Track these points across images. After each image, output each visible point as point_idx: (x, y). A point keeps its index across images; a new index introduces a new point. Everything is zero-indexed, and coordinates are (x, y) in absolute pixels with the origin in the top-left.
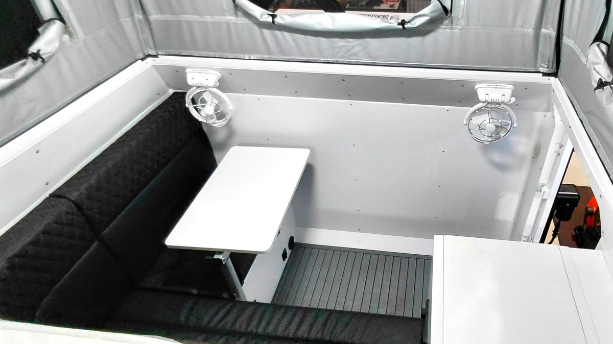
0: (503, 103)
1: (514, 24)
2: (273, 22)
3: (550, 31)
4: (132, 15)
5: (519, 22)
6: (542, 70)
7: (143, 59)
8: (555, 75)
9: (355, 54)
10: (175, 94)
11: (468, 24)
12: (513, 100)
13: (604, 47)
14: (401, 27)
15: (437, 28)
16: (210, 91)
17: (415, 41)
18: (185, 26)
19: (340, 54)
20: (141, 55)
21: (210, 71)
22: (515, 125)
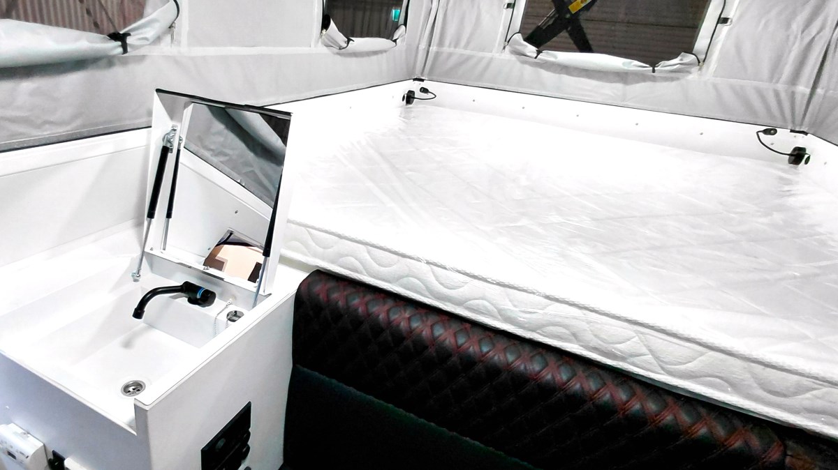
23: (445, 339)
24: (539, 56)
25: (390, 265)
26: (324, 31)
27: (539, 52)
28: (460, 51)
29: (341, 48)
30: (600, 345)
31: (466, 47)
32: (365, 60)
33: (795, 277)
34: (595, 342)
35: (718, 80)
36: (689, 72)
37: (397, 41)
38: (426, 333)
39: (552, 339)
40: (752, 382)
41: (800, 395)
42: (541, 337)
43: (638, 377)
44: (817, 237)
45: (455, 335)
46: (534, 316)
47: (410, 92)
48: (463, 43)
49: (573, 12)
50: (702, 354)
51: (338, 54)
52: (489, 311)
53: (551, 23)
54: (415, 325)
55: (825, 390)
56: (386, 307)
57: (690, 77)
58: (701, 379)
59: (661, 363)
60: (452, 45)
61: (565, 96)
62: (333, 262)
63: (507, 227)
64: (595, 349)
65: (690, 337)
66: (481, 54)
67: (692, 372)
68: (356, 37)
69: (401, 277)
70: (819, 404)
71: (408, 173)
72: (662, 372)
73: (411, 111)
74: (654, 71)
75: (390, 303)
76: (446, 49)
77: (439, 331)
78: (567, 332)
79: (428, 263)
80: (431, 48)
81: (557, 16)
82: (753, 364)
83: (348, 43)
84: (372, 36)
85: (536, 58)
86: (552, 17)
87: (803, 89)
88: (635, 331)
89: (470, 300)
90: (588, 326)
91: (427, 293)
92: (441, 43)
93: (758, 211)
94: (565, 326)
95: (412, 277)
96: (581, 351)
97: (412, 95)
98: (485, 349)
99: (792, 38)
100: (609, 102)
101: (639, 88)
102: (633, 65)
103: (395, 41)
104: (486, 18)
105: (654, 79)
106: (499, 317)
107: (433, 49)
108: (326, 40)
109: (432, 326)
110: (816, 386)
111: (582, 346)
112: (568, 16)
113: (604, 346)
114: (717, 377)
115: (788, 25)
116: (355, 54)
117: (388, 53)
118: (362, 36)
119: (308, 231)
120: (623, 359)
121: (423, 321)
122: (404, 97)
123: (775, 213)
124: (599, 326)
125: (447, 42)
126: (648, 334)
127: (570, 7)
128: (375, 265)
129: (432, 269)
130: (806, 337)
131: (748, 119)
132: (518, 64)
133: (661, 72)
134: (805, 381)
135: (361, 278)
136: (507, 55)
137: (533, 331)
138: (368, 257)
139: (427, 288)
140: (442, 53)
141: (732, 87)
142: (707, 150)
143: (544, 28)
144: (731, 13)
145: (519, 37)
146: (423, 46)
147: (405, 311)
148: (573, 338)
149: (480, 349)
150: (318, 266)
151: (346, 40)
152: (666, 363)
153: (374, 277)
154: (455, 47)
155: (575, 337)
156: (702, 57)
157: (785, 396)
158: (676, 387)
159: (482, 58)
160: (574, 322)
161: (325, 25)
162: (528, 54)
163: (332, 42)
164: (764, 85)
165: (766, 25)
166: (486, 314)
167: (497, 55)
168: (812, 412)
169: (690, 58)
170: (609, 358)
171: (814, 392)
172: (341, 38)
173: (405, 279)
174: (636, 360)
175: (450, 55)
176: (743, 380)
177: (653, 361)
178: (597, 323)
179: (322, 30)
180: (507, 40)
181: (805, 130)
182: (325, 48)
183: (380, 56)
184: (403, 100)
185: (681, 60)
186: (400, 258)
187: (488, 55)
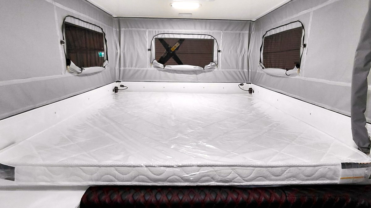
23: (163, 200)
24: (165, 68)
25: (129, 173)
26: (68, 67)
27: (164, 66)
28: (133, 68)
29: (78, 73)
30: (222, 179)
31: (136, 66)
32: (92, 77)
33: (266, 132)
34: (220, 178)
35: (223, 70)
36: (214, 68)
37: (105, 67)
38: (153, 200)
39: (205, 183)
40: (269, 174)
41: (283, 173)
42: (201, 183)
43: (238, 187)
44: (265, 117)
45: (166, 196)
46: (195, 176)
47: (115, 87)
48: (134, 65)
49: (173, 51)
50: (254, 170)
51: (78, 76)
52: (177, 180)
53: (165, 55)
54: (147, 198)
55: (289, 169)
56: (131, 195)
57: (215, 70)
58: (256, 179)
59: (243, 178)
60: (130, 66)
61: (177, 81)
62: (97, 180)
63: (174, 139)
64: (221, 181)
65: (248, 165)
66: (142, 69)
67: (253, 178)
68: (85, 67)
69: (135, 177)
70: (289, 174)
71: (125, 125)
72: (244, 181)
73: (118, 96)
74: (204, 69)
75: (133, 191)
76: (127, 68)
77: (159, 197)
78: (210, 178)
79: (146, 166)
80: (121, 68)
81: (167, 52)
82: (268, 168)
83: (82, 71)
84: (93, 66)
85: (164, 68)
86: (166, 53)
87: (246, 70)
88: (232, 169)
89: (169, 178)
90: (216, 173)
91: (149, 181)
92: (125, 66)
93: (248, 111)
94: (208, 176)
95: (141, 175)
96: (216, 184)
97: (117, 88)
98: (181, 198)
99: (238, 55)
100: (193, 81)
101: (201, 75)
102: (197, 68)
103: (104, 67)
104: (141, 55)
105: (205, 72)
106: (183, 181)
107: (122, 68)
108: (70, 70)
109: (155, 196)
110: (286, 169)
111: (216, 182)
112: (171, 52)
113: (223, 179)
114: (260, 177)
115: (237, 52)
116: (86, 75)
117: (102, 72)
118: (88, 66)
119: (80, 168)
120: (231, 181)
121: (150, 195)
122: (113, 90)
123: (252, 111)
124: (219, 171)
125: (127, 65)
126: (236, 169)
127: (171, 49)
128: (121, 175)
129: (149, 169)
130: (277, 153)
131: (235, 81)
132: (158, 71)
133: (206, 69)
134: (283, 169)
135: (115, 184)
136: (152, 68)
137: (197, 182)
138: (117, 172)
139: (148, 178)
140: (126, 70)
141: (227, 72)
142: (227, 93)
143: (164, 57)
144: (220, 49)
145: (155, 61)
146: (117, 67)
147: (141, 193)
148: (212, 179)
149: (179, 198)
150: (90, 185)
151: (81, 69)
152: (244, 177)
153: (122, 181)
154: (131, 67)
155: (213, 179)
156: (217, 63)
157: (280, 176)
158: (250, 185)
159: (143, 71)
160: (211, 173)
161: (68, 63)
162: (161, 67)
163: (72, 71)
164: (236, 70)
165: (231, 52)
166: (177, 181)
167: (149, 69)
168: (288, 178)
169: (213, 64)
170: (226, 183)
171: (286, 171)
172: (78, 69)
173: (137, 177)
174: (235, 180)
175: (130, 70)
176: (268, 175)
177: (240, 178)
178: (219, 170)
179: (67, 66)
180: (152, 62)
181: (250, 82)
182: (70, 74)
183: (98, 74)
184: (113, 91)
185: (211, 65)
186: (133, 168)
187: (146, 69)
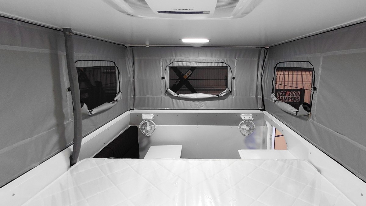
0: (250, 120)
1: (250, 95)
2: (178, 96)
3: (260, 96)
4: (130, 96)
5: (251, 94)
6: (260, 109)
7: (129, 110)
8: (264, 110)
9: (202, 106)
10: (131, 126)
11: (236, 95)
12: (253, 119)
13: (274, 94)
14: (217, 96)
15: (228, 97)
16: (150, 122)
17: (221, 101)
18: (146, 99)
19: (197, 107)
20: (129, 109)
21: (151, 114)
22: (255, 128)
